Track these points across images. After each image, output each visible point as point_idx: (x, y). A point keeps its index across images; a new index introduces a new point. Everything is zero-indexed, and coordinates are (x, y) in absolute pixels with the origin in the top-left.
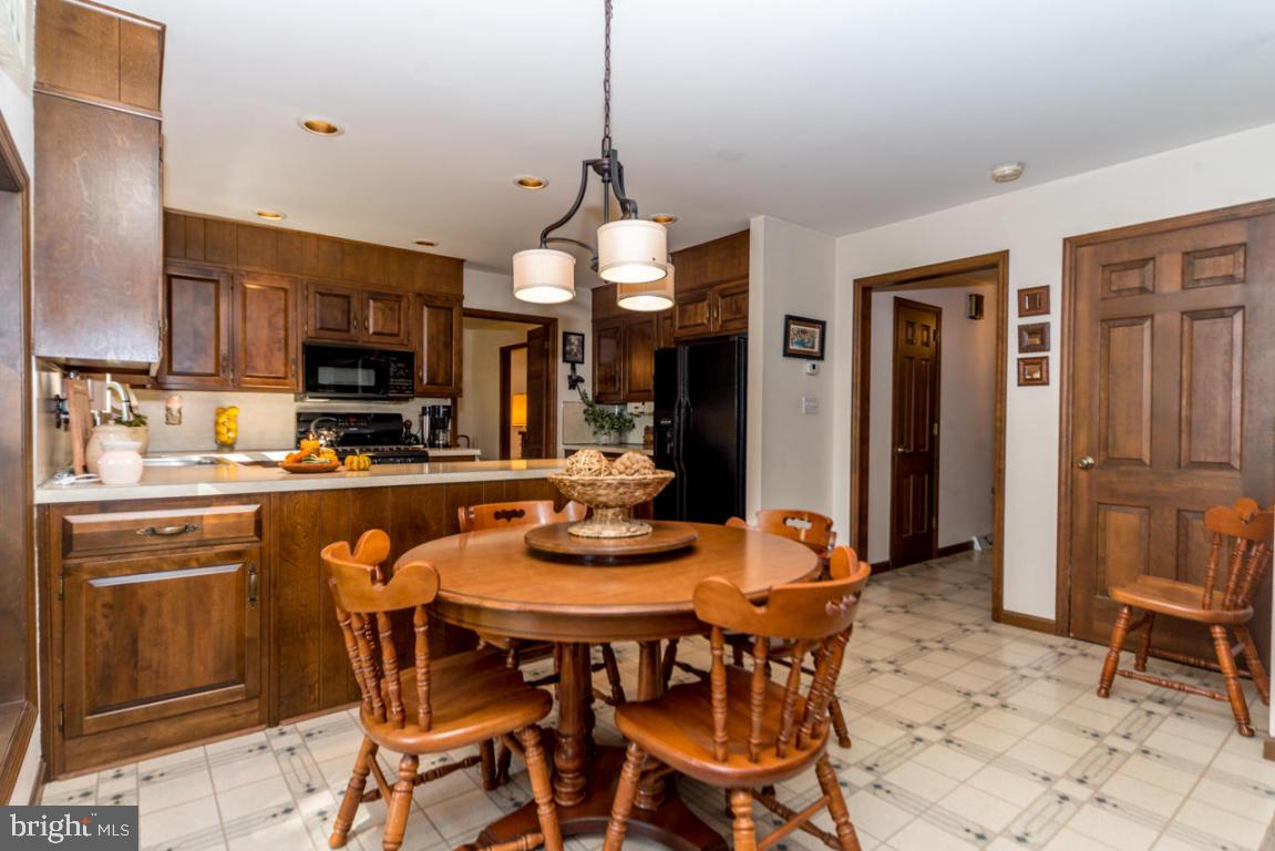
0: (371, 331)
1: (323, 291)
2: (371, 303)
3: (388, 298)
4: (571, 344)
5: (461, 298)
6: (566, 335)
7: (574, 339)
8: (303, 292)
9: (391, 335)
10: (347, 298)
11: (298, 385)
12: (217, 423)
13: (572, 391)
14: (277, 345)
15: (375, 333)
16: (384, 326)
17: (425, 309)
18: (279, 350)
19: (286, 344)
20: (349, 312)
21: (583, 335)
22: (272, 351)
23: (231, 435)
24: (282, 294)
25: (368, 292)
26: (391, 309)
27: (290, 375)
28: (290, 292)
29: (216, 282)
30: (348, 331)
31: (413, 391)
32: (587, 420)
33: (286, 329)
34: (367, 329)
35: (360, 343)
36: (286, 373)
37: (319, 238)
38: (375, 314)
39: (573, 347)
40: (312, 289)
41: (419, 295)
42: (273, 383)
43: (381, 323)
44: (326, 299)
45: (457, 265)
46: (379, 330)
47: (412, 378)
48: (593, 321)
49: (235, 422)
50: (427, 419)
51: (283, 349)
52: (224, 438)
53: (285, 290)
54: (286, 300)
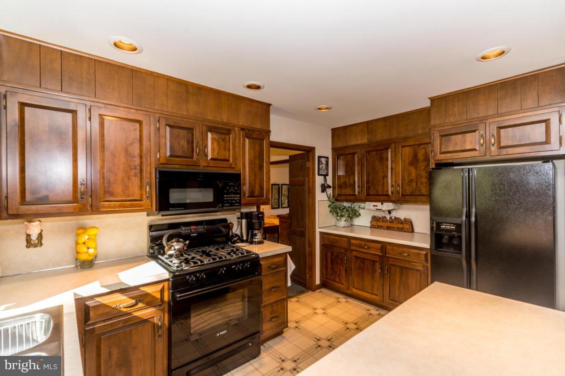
0: (210, 157)
1: (172, 124)
2: (209, 135)
3: (222, 131)
4: (322, 164)
5: (268, 132)
6: (319, 157)
7: (323, 160)
8: (155, 125)
9: (223, 160)
10: (190, 130)
11: (152, 206)
12: (77, 243)
13: (323, 193)
14: (133, 172)
15: (212, 159)
16: (218, 154)
17: (247, 141)
18: (136, 176)
19: (141, 171)
20: (193, 142)
21: (328, 158)
22: (129, 178)
23: (91, 251)
24: (138, 125)
25: (207, 126)
26: (223, 140)
27: (144, 197)
28: (144, 123)
29: (74, 112)
30: (192, 157)
31: (240, 203)
32: (331, 211)
33: (141, 157)
34: (206, 156)
35: (200, 168)
36: (141, 195)
37: (169, 79)
38: (212, 144)
39: (323, 165)
40: (163, 122)
41: (243, 129)
42: (130, 205)
43: (216, 152)
44: (176, 131)
45: (265, 108)
46: (216, 156)
47: (240, 194)
48: (332, 149)
49: (95, 240)
50: (244, 221)
51: (139, 175)
52: (84, 257)
53: (140, 122)
54: (141, 131)
